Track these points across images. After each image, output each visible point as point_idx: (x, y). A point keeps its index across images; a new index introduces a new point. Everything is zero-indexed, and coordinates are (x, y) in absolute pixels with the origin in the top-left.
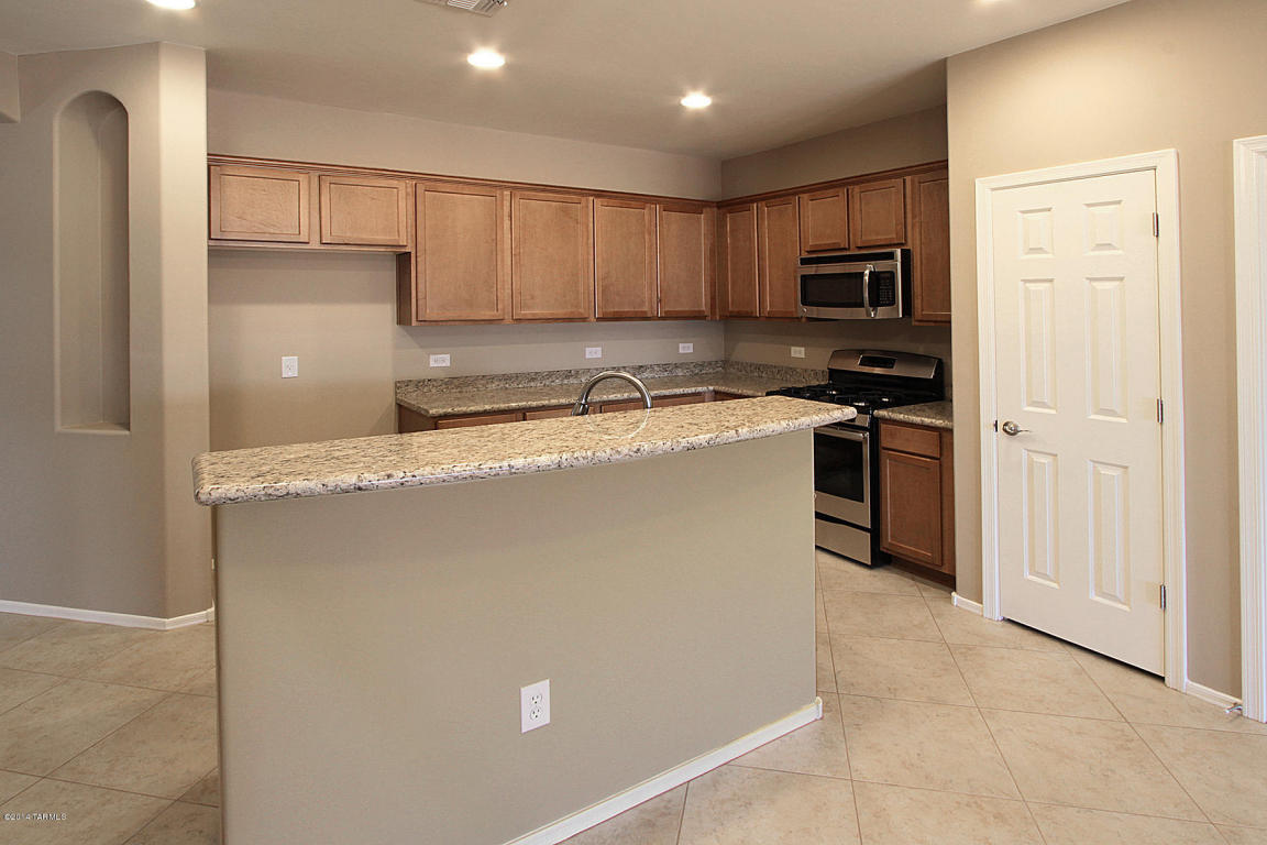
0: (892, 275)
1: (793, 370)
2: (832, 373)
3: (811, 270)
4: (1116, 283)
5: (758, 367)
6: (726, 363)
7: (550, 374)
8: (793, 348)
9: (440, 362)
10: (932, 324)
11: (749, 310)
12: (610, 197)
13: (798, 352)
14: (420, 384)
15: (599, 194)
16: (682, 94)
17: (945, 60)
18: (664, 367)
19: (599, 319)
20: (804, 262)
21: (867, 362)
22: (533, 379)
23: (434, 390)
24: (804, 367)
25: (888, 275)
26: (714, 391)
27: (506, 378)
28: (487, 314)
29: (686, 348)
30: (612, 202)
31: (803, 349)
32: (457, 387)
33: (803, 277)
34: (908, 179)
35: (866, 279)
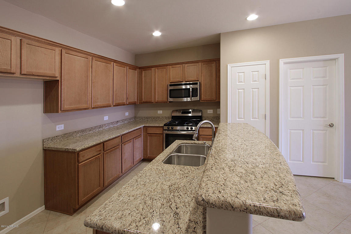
0: (197, 88)
1: (159, 117)
2: (173, 117)
3: (172, 88)
4: (257, 89)
5: (147, 118)
6: (135, 117)
7: (95, 127)
8: (158, 111)
9: (60, 128)
10: (206, 101)
11: (150, 100)
12: (119, 63)
13: (160, 112)
14: (53, 139)
15: (115, 61)
16: (153, 32)
17: (220, 34)
18: (123, 121)
19: (114, 106)
20: (171, 85)
21: (183, 113)
22: (90, 130)
23: (58, 141)
24: (162, 116)
25: (196, 89)
26: (144, 127)
27: (82, 131)
28: (85, 106)
29: (127, 114)
30: (119, 65)
31: (162, 111)
32: (67, 138)
33: (170, 90)
34: (200, 63)
35: (191, 90)
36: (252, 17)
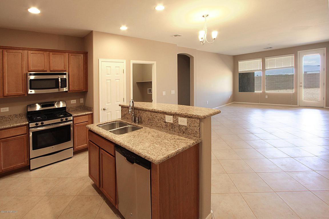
0: (66, 79)
8: (2, 109)
10: (74, 91)
13: (5, 109)
17: (92, 31)
21: (44, 106)
31: (8, 108)
33: (30, 80)
34: (67, 54)
35: (60, 81)
36: (124, 28)
